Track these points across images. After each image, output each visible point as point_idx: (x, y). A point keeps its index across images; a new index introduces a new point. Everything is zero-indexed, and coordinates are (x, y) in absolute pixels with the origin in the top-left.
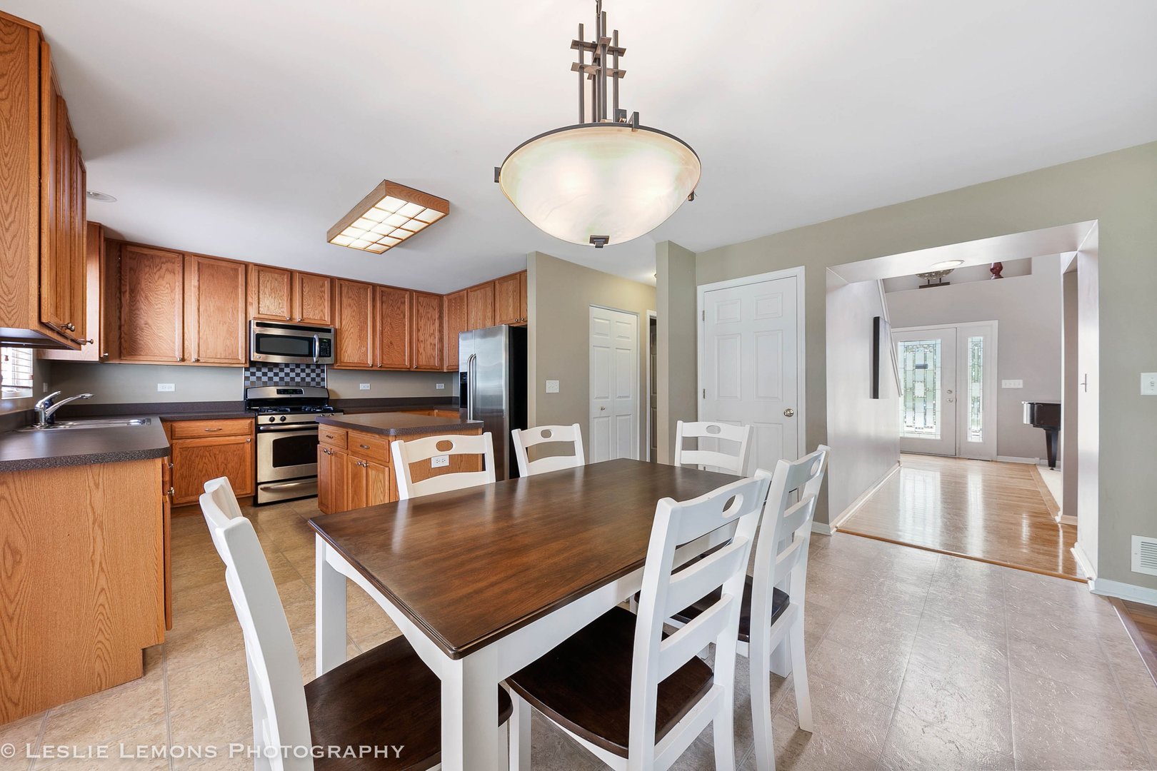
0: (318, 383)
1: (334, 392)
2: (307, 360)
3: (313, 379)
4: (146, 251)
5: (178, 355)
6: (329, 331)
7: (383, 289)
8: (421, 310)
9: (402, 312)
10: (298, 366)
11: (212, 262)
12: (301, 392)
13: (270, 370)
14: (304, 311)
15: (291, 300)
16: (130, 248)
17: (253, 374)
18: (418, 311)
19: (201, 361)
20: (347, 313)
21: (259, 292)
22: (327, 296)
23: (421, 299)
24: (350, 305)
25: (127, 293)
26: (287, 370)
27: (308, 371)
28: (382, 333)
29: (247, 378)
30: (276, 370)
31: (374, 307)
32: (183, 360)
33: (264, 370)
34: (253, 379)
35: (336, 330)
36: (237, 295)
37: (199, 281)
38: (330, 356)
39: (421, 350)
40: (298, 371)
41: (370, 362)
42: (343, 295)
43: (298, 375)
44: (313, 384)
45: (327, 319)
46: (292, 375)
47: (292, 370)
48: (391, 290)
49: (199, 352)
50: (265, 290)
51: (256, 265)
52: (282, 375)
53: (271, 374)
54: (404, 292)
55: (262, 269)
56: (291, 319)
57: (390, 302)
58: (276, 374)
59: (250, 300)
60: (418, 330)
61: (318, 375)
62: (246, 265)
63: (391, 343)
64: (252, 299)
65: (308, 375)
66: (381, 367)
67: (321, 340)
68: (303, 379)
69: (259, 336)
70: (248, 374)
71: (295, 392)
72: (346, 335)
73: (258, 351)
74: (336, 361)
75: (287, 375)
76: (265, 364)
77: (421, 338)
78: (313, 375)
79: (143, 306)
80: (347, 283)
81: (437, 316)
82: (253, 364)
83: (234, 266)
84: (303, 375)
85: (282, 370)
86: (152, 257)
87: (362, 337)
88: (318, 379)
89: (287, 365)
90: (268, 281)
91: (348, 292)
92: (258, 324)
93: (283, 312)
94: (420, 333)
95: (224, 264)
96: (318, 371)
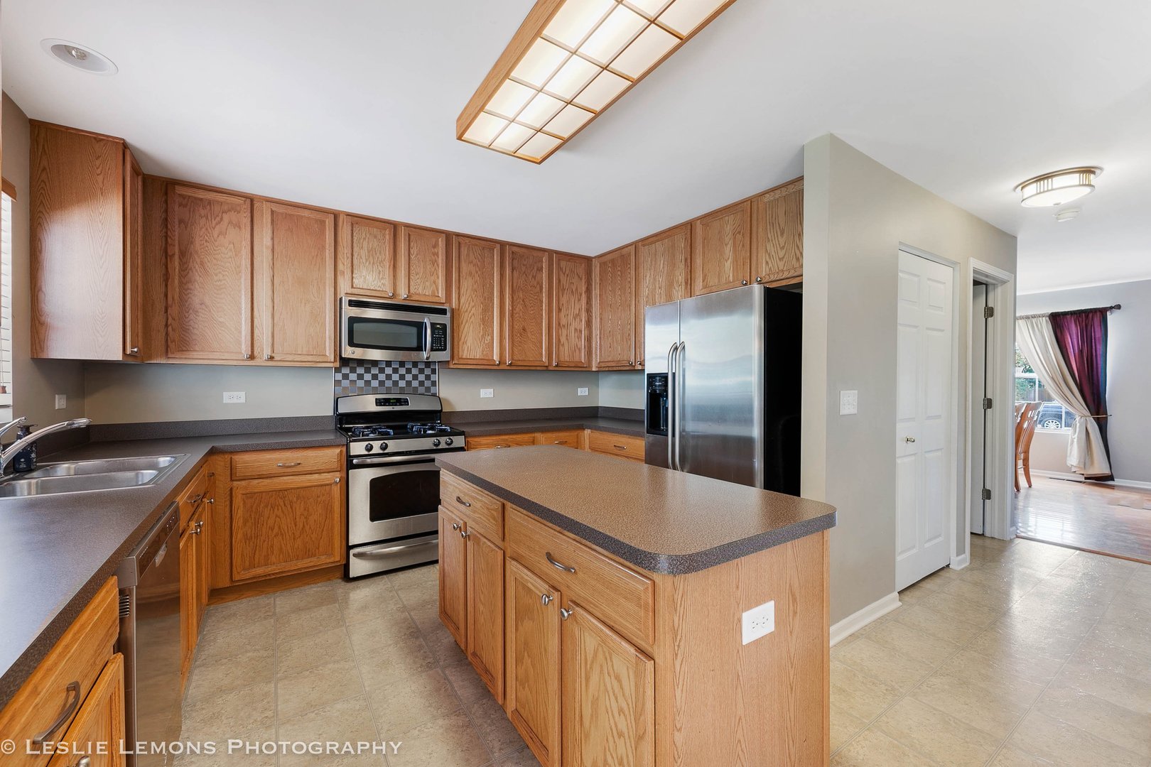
0: (428, 389)
1: (448, 402)
2: (414, 356)
3: (421, 383)
4: (201, 194)
5: (245, 349)
6: (443, 312)
7: (515, 249)
8: (563, 278)
9: (538, 283)
10: (402, 364)
11: (290, 211)
12: (406, 402)
13: (368, 371)
14: (412, 283)
15: (395, 267)
16: (180, 190)
17: (346, 377)
18: (559, 281)
19: (276, 358)
20: (467, 284)
21: (352, 255)
22: (441, 260)
23: (563, 264)
24: (471, 274)
25: (176, 257)
26: (389, 371)
27: (415, 371)
28: (512, 315)
29: (337, 383)
30: (375, 371)
31: (502, 275)
32: (252, 357)
33: (360, 370)
34: (346, 383)
35: (453, 310)
36: (323, 259)
37: (273, 239)
38: (445, 349)
39: (563, 339)
40: (402, 371)
41: (496, 358)
42: (462, 257)
43: (402, 377)
44: (421, 390)
45: (441, 294)
46: (395, 377)
47: (395, 371)
48: (523, 250)
49: (273, 344)
50: (361, 252)
51: (349, 215)
52: (382, 377)
53: (368, 377)
54: (540, 254)
55: (358, 220)
56: (394, 296)
57: (523, 269)
58: (375, 377)
59: (340, 267)
60: (559, 310)
61: (428, 377)
62: (336, 215)
63: (524, 330)
64: (344, 265)
65: (415, 377)
66: (510, 365)
67: (433, 325)
68: (409, 383)
69: (352, 320)
70: (339, 376)
71: (399, 402)
72: (465, 317)
73: (351, 343)
74: (452, 357)
75: (388, 377)
76: (361, 362)
77: (563, 322)
78: (421, 377)
79: (197, 276)
80: (467, 240)
81: (584, 289)
82: (345, 362)
83: (319, 216)
84: (409, 377)
85: (382, 371)
86: (210, 202)
87: (486, 322)
88: (427, 384)
89: (389, 363)
90: (365, 239)
91: (468, 255)
92: (352, 303)
93: (384, 284)
94: (562, 315)
95: (306, 213)
96: (428, 371)
